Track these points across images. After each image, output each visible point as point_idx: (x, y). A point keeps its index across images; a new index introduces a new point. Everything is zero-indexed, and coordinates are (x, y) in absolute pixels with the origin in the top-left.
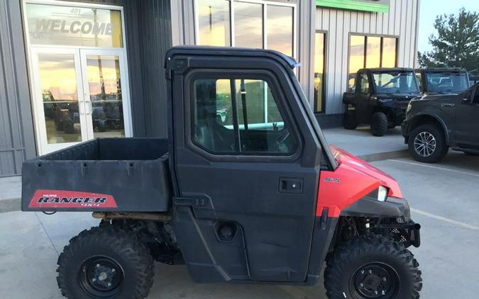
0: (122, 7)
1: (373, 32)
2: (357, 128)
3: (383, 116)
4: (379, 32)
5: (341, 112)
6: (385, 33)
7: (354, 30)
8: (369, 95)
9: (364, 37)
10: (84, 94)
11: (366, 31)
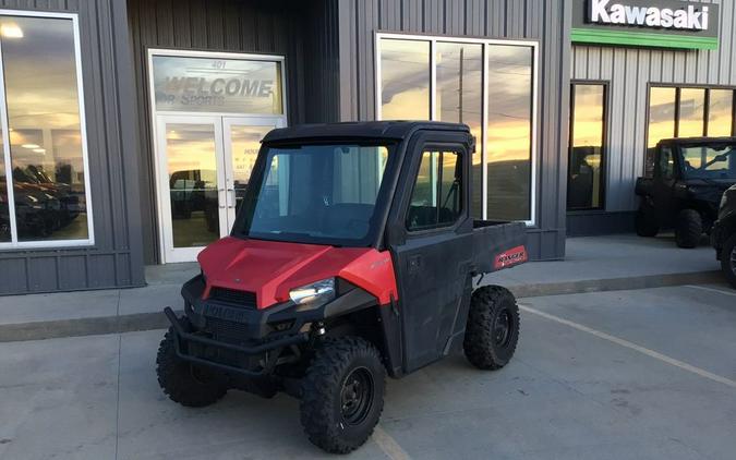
0: (283, 58)
1: (691, 80)
2: (659, 235)
3: (695, 215)
4: (702, 81)
5: (632, 209)
6: (713, 81)
7: (655, 79)
8: (673, 181)
9: (674, 90)
10: (226, 180)
11: (679, 80)
